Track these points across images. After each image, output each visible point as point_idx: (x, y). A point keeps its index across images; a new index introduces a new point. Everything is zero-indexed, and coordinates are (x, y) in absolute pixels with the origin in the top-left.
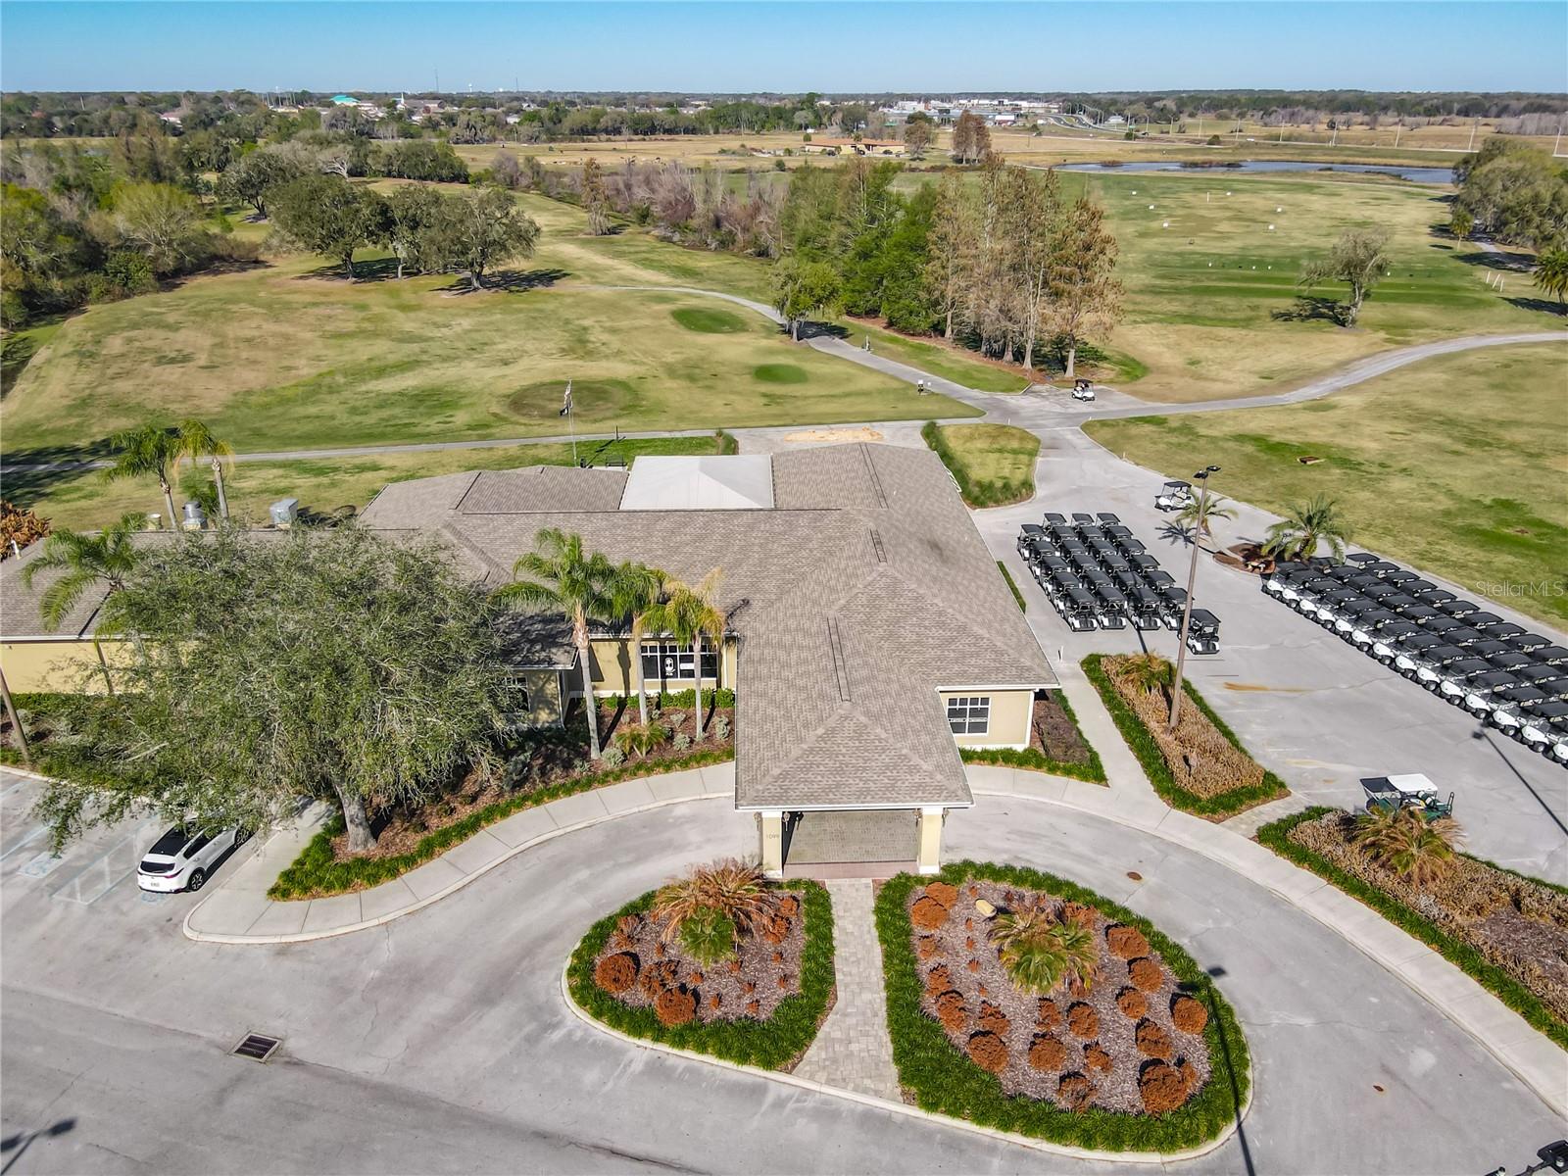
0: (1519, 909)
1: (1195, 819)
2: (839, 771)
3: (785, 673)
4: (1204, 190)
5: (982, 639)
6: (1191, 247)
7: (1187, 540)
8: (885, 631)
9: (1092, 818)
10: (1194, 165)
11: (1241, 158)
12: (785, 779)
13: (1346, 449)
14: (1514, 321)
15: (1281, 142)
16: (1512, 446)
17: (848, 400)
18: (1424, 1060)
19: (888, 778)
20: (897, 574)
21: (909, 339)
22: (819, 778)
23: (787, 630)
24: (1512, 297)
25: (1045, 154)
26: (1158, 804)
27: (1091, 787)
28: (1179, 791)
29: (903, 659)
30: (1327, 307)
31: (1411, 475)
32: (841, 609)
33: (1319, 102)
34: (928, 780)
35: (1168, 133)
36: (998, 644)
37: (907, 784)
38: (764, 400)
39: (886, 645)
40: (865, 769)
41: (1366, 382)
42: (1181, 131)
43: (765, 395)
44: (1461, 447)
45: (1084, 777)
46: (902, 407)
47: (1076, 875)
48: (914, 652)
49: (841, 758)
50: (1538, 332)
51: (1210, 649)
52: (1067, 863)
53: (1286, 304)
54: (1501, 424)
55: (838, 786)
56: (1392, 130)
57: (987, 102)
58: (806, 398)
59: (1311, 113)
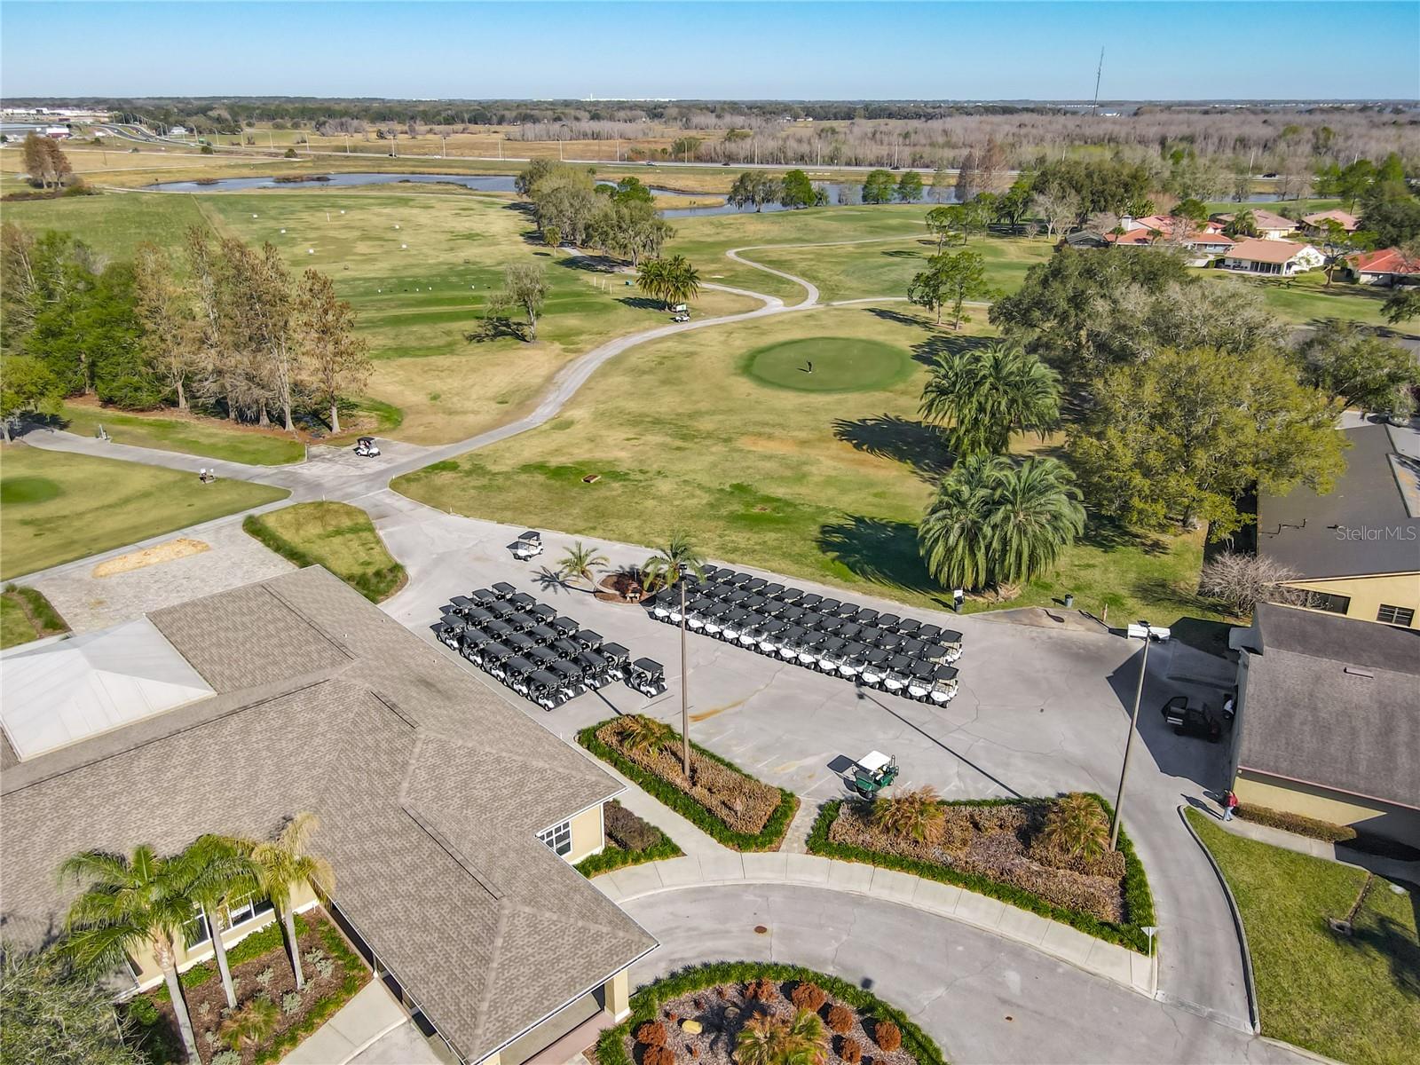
0: (980, 830)
1: (761, 854)
2: (537, 975)
3: (402, 889)
4: (318, 208)
5: (546, 770)
6: (347, 273)
7: (563, 584)
8: (460, 798)
9: (695, 891)
10: (287, 180)
11: (326, 171)
12: (496, 1008)
13: (609, 462)
14: (637, 320)
15: (348, 154)
16: (709, 435)
17: (131, 507)
18: (1013, 979)
19: (581, 957)
20: (440, 736)
21: (141, 416)
22: (526, 991)
23: (360, 837)
24: (621, 298)
25: (129, 173)
26: (728, 853)
27: (673, 861)
28: (739, 835)
29: (492, 820)
30: (504, 325)
31: (666, 476)
32: (408, 793)
33: (359, 112)
34: (614, 941)
35: (239, 144)
36: (561, 770)
37: (600, 955)
38: (30, 531)
39: (469, 811)
40: (558, 961)
41: (578, 393)
42: (250, 142)
43: (25, 523)
44: (679, 443)
45: (663, 855)
46: (199, 503)
47: (722, 953)
48: (497, 809)
49: (532, 959)
50: (655, 328)
51: (661, 689)
52: (709, 944)
53: (470, 326)
54: (691, 416)
55: (546, 989)
56: (431, 139)
57: (22, 111)
58: (80, 515)
59: (355, 122)
